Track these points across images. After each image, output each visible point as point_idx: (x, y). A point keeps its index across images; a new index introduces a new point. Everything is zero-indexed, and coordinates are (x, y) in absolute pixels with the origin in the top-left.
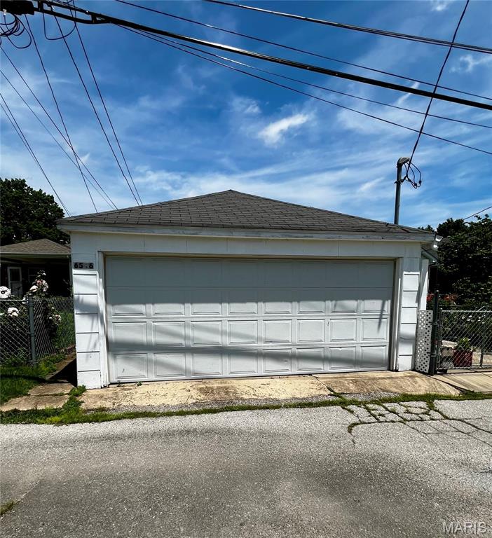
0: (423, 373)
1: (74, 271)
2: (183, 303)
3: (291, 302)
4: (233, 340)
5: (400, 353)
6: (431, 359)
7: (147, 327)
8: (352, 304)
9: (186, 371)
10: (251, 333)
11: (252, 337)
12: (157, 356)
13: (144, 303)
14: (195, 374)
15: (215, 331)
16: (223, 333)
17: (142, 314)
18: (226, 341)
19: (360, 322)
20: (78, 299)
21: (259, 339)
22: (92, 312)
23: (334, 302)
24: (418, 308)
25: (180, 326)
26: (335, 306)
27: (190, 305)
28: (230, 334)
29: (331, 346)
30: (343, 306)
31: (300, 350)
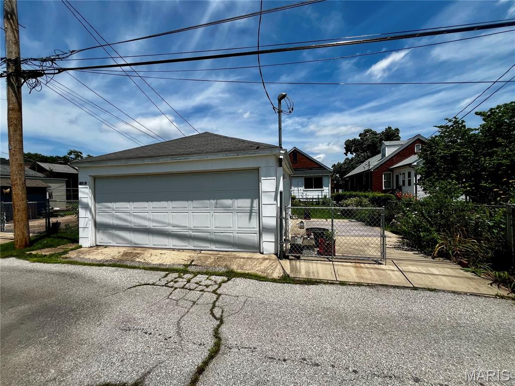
1: (80, 186)
2: (129, 202)
3: (188, 201)
4: (155, 224)
5: (264, 240)
7: (113, 216)
8: (228, 202)
9: (130, 242)
10: (164, 220)
11: (165, 223)
12: (117, 232)
13: (111, 202)
14: (135, 244)
15: (144, 218)
16: (149, 220)
17: (110, 208)
18: (151, 225)
19: (235, 215)
20: (81, 200)
21: (169, 224)
22: (86, 207)
23: (215, 201)
24: (277, 205)
25: (128, 215)
26: (216, 203)
27: (132, 203)
28: (154, 221)
29: (215, 231)
30: (222, 204)
31: (194, 233)
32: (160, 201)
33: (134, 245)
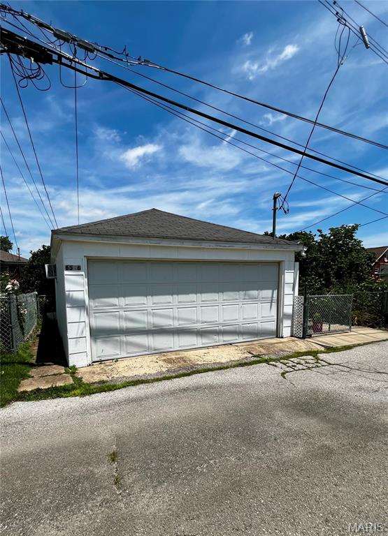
0: (298, 338)
1: (66, 272)
2: (146, 296)
3: (218, 293)
4: (180, 322)
5: (284, 325)
6: (304, 328)
9: (149, 348)
10: (192, 317)
11: (193, 320)
12: (128, 337)
14: (155, 350)
15: (168, 317)
16: (174, 317)
17: (115, 305)
18: (176, 324)
19: (260, 305)
20: (69, 294)
21: (197, 321)
22: (80, 305)
23: (244, 292)
24: (293, 295)
25: (144, 313)
27: (150, 297)
28: (179, 319)
29: (243, 323)
30: (249, 295)
31: (224, 327)
32: (187, 293)
33: (153, 352)
